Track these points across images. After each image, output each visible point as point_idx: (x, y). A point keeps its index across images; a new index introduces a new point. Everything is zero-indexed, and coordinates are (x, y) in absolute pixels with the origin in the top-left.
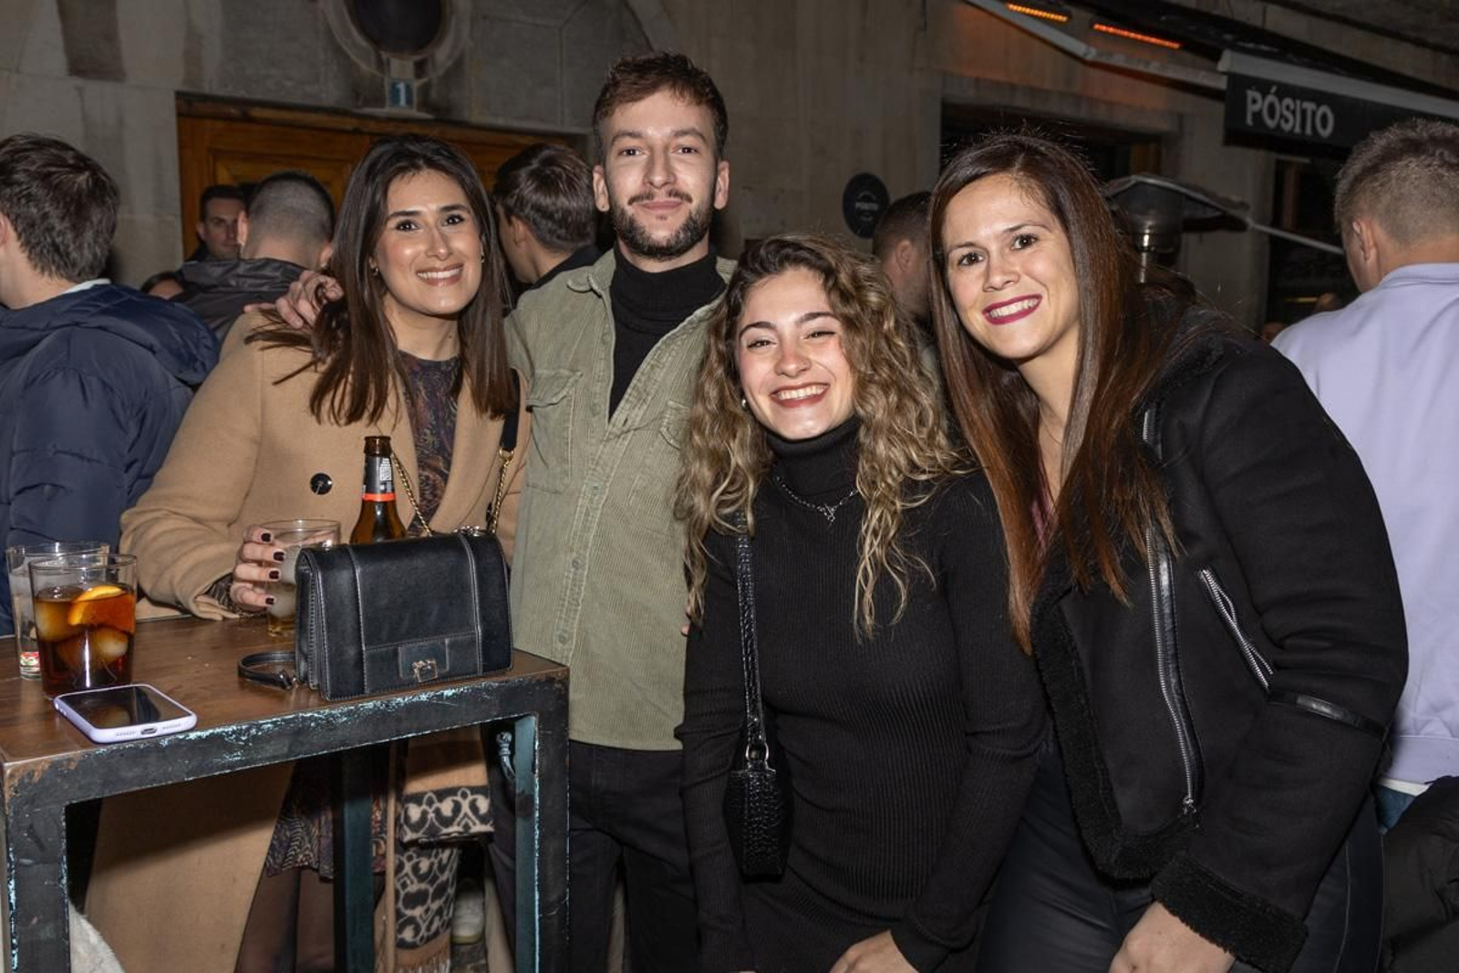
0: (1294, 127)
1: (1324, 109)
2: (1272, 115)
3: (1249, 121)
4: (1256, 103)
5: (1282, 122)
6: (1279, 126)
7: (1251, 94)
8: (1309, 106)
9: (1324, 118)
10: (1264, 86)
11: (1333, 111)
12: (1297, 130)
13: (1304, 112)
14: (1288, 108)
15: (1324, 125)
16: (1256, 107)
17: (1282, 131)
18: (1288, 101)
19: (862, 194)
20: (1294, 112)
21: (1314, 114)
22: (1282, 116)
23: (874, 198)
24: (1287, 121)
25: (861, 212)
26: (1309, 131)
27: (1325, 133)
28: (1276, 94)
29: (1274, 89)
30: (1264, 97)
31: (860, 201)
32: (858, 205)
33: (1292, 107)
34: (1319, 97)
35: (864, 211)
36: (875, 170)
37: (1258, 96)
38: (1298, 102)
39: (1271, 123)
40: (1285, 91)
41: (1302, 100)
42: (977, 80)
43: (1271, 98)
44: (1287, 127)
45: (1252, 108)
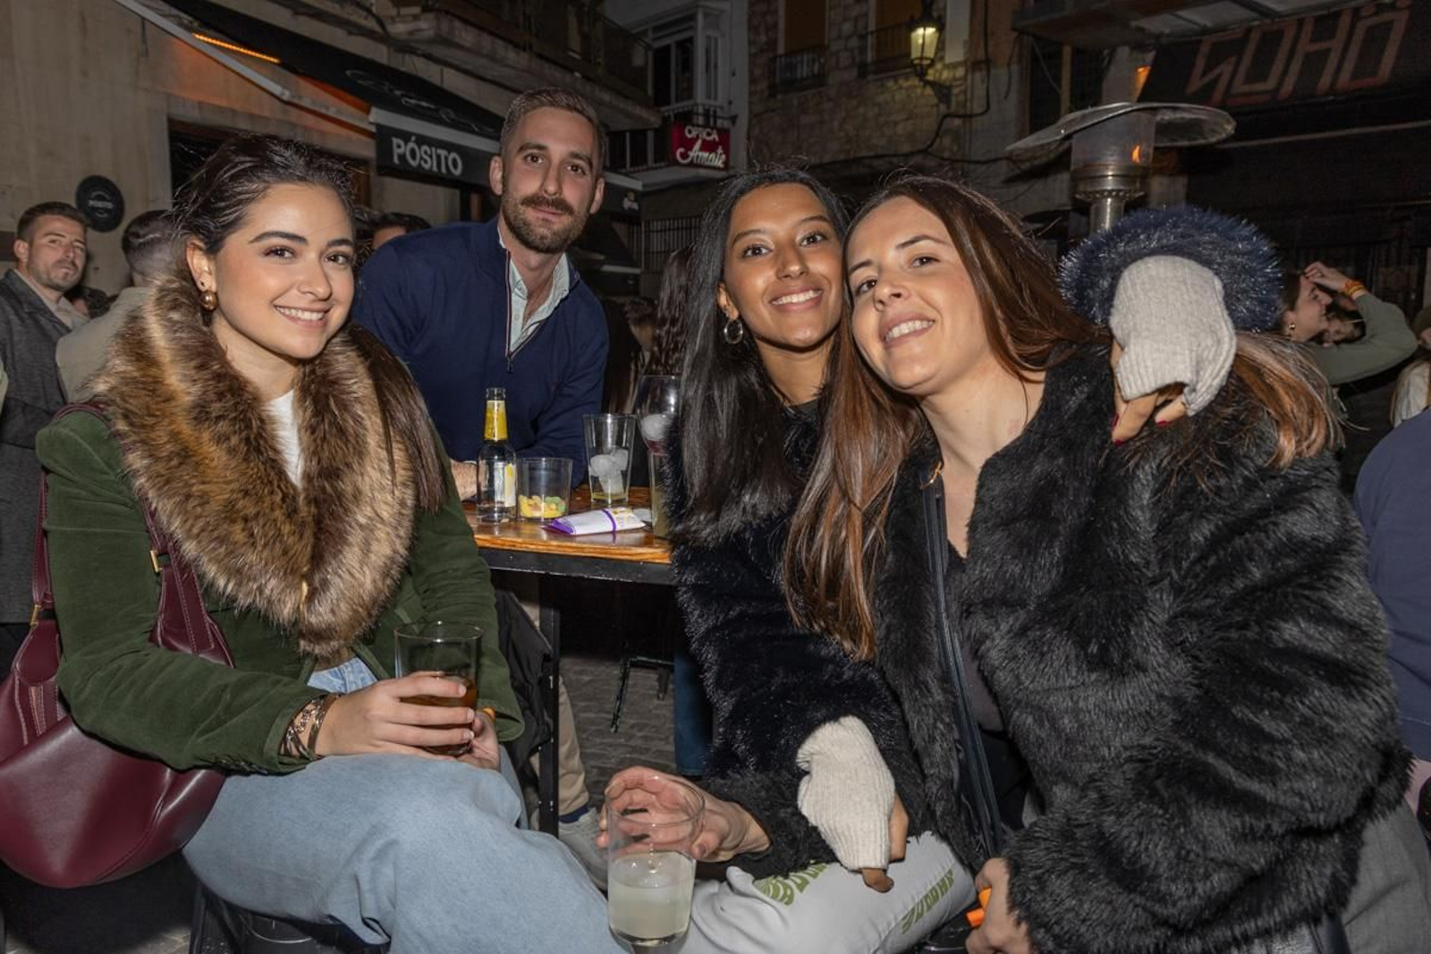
0: (432, 166)
1: (453, 155)
2: (414, 157)
3: (396, 160)
4: (400, 148)
5: (423, 163)
6: (420, 165)
7: (395, 141)
8: (443, 153)
9: (454, 161)
10: (406, 136)
11: (462, 158)
12: (435, 169)
13: (439, 157)
14: (426, 153)
15: (455, 166)
16: (401, 151)
17: (423, 169)
18: (425, 148)
19: (94, 194)
20: (431, 157)
21: (446, 158)
22: (421, 158)
23: (107, 197)
24: (426, 162)
25: (95, 209)
26: (444, 170)
27: (457, 172)
28: (416, 142)
29: (413, 138)
30: (406, 143)
31: (93, 199)
32: (91, 203)
33: (429, 152)
34: (450, 147)
35: (98, 208)
36: (106, 172)
37: (401, 142)
38: (433, 149)
39: (414, 163)
40: (422, 140)
41: (437, 147)
42: (200, 103)
43: (411, 145)
44: (427, 166)
45: (397, 151)
